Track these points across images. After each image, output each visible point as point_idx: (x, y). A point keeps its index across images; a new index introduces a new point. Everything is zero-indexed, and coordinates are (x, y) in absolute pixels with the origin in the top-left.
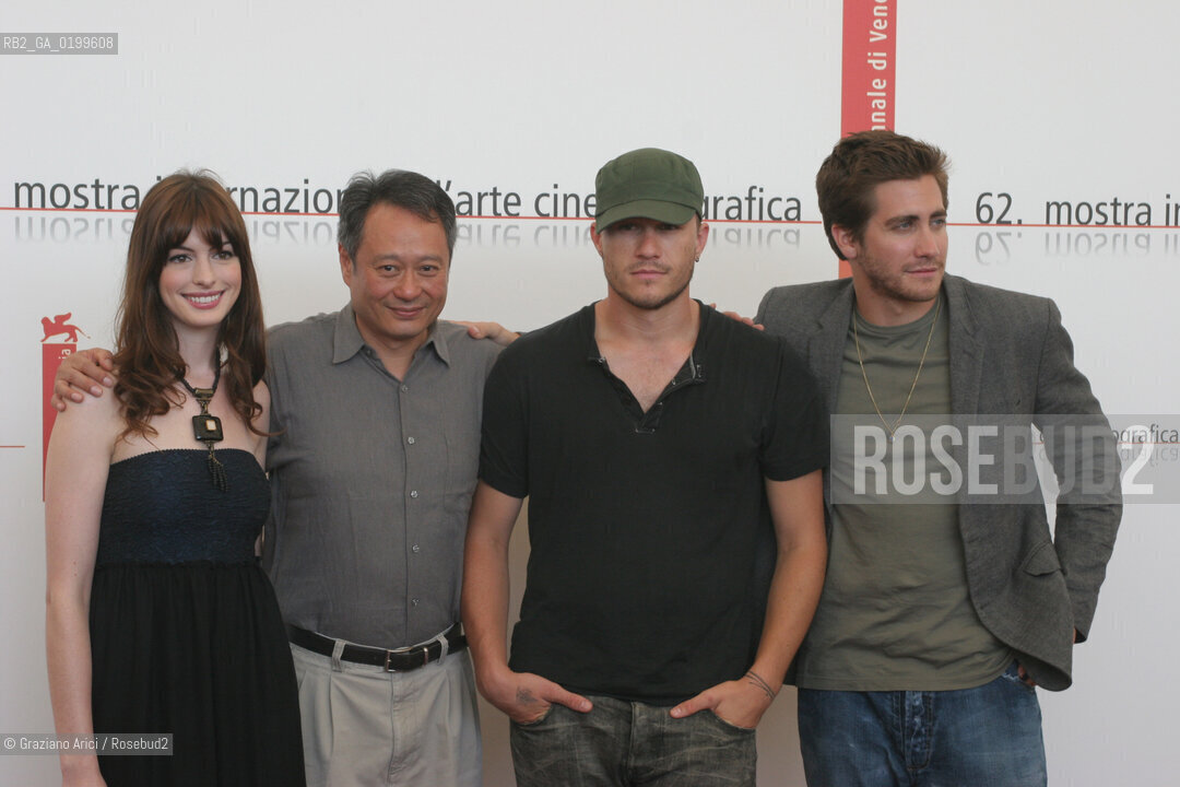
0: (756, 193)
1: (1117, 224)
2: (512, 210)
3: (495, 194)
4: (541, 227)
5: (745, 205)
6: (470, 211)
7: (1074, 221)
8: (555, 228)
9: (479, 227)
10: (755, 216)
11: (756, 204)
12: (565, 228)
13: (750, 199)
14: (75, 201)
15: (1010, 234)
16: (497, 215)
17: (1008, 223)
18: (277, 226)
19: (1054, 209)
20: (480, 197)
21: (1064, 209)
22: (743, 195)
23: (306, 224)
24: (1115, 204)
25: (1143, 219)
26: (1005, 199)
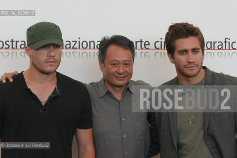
0: (227, 40)
2: (147, 47)
3: (141, 41)
5: (224, 44)
10: (227, 48)
11: (227, 44)
13: (226, 42)
14: (5, 46)
16: (142, 48)
18: (70, 53)
22: (223, 41)
23: (79, 52)
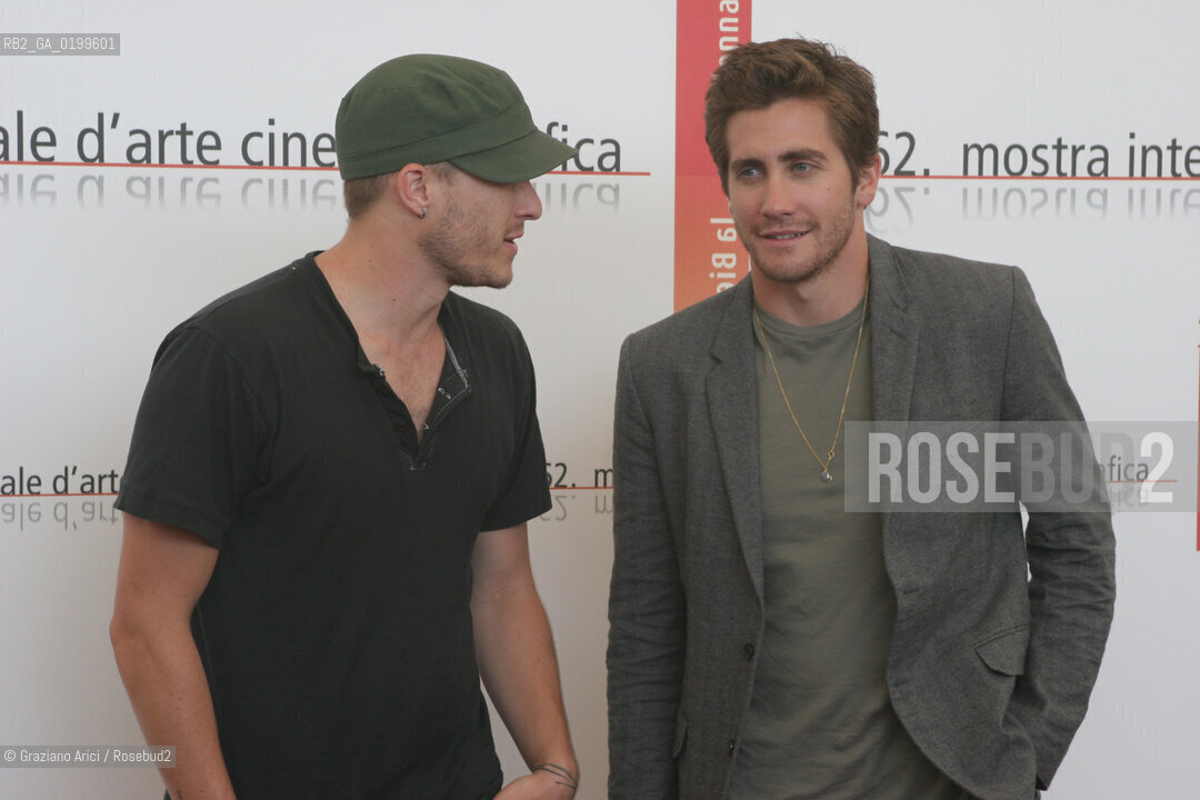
0: (557, 133)
1: (1061, 175)
3: (184, 132)
4: (251, 181)
6: (148, 157)
7: (1002, 171)
8: (271, 182)
9: (161, 181)
12: (285, 182)
15: (911, 189)
16: (187, 163)
17: (911, 174)
19: (974, 154)
20: (162, 137)
21: (989, 154)
24: (1059, 147)
25: (1098, 167)
26: (905, 141)
